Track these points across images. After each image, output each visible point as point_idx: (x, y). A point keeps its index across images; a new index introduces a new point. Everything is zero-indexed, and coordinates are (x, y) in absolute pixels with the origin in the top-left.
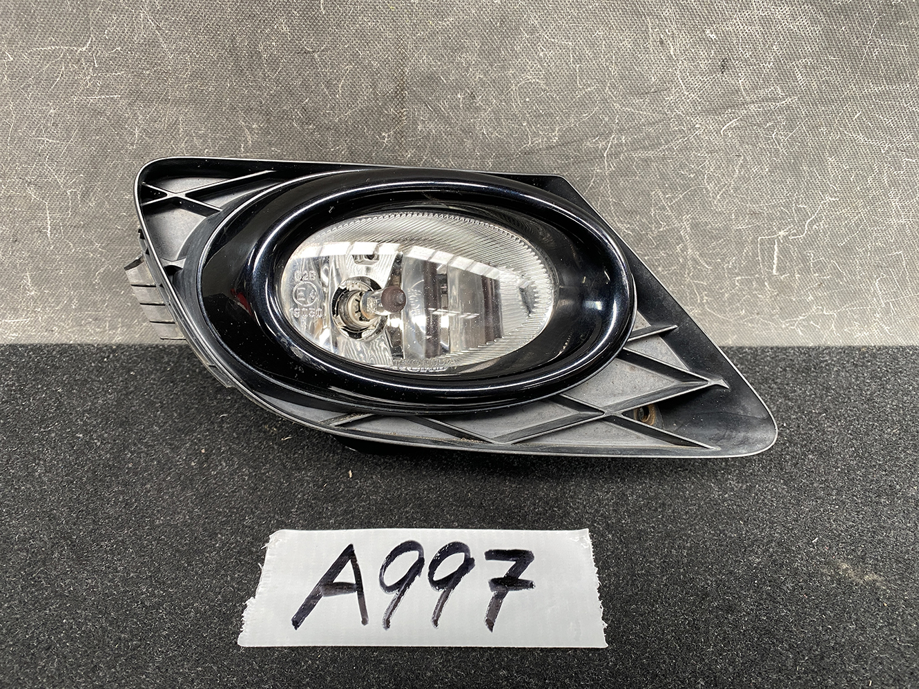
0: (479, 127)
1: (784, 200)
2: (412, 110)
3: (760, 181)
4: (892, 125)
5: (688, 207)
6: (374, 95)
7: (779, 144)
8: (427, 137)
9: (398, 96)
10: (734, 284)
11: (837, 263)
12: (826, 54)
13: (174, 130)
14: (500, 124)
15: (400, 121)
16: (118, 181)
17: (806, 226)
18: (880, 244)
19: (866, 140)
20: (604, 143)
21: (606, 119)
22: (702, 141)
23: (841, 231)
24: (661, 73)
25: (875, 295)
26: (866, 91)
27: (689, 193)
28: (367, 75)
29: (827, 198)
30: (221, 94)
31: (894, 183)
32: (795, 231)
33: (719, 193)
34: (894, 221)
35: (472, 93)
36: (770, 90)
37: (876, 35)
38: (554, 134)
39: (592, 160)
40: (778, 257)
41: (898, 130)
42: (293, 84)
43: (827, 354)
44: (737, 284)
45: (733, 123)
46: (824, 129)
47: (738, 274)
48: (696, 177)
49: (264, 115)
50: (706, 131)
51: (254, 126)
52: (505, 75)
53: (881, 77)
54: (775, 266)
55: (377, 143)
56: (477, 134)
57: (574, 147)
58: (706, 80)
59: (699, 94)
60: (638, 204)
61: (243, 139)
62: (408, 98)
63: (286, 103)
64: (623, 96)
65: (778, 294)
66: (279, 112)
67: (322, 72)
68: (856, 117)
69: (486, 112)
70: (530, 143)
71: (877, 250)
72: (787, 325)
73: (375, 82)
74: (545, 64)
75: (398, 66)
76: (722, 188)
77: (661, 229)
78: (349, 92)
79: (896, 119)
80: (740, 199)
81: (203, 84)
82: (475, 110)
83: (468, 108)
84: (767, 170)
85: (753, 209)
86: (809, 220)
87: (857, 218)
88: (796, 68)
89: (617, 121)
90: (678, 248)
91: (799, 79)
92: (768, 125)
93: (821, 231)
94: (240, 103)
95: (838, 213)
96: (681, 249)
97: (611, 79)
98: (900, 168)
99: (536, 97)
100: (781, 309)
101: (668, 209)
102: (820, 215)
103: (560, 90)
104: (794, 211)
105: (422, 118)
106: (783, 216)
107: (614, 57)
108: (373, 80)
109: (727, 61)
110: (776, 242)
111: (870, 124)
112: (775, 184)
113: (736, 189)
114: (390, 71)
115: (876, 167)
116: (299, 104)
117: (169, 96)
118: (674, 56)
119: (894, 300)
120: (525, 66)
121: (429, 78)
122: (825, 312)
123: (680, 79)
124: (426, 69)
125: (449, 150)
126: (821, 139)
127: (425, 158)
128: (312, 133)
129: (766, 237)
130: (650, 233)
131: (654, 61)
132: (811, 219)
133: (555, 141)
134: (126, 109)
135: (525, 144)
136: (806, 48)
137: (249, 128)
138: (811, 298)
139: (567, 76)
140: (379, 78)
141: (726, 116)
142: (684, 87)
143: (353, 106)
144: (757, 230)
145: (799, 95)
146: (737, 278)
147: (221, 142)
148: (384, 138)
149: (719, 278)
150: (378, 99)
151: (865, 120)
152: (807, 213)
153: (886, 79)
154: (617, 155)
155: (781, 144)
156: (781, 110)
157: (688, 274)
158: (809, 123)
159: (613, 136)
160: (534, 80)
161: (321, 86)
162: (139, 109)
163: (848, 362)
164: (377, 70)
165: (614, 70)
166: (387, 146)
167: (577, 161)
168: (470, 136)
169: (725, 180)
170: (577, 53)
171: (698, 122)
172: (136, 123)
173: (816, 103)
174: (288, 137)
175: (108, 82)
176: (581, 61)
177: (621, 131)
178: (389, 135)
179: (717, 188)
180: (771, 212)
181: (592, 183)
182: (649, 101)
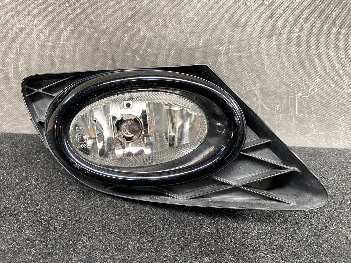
0: (168, 35)
1: (299, 79)
2: (138, 25)
3: (289, 70)
4: (343, 47)
5: (258, 80)
6: (122, 16)
7: (296, 53)
8: (145, 38)
9: (133, 18)
10: (279, 118)
11: (323, 110)
12: (314, 14)
13: (31, 29)
14: (177, 35)
15: (133, 29)
16: (3, 52)
17: (309, 92)
18: (341, 102)
19: (332, 53)
20: (222, 48)
21: (223, 37)
22: (264, 50)
23: (324, 95)
24: (246, 18)
25: (340, 126)
26: (331, 31)
27: (259, 74)
28: (119, 7)
29: (317, 79)
30: (54, 13)
31: (345, 74)
32: (304, 94)
33: (271, 75)
34: (346, 91)
35: (165, 19)
36: (291, 28)
37: (334, 6)
38: (200, 42)
39: (217, 55)
40: (298, 106)
41: (345, 49)
42: (86, 9)
43: (322, 150)
44: (281, 118)
45: (277, 42)
46: (314, 48)
47: (281, 113)
48: (261, 67)
49: (73, 24)
50: (265, 45)
51: (68, 29)
52: (180, 12)
53: (337, 25)
54: (297, 110)
55: (122, 39)
56: (167, 38)
57: (209, 48)
58: (265, 22)
59: (262, 28)
60: (237, 77)
61: (63, 35)
62: (137, 19)
63: (83, 18)
64: (230, 27)
65: (298, 124)
66: (80, 22)
67: (100, 4)
68: (327, 42)
69: (171, 28)
70: (190, 45)
71: (340, 105)
72: (303, 138)
73: (123, 11)
74: (197, 9)
75: (133, 4)
76: (273, 72)
77: (247, 90)
78: (111, 15)
79: (344, 44)
80: (281, 78)
81: (46, 7)
82: (166, 27)
83: (163, 26)
84: (291, 65)
85: (286, 82)
86: (310, 89)
87: (330, 89)
88: (302, 19)
89: (227, 38)
90: (255, 99)
91: (303, 24)
92: (291, 44)
93: (316, 94)
94: (62, 17)
95: (322, 86)
96: (256, 100)
97: (225, 19)
98: (347, 67)
99: (193, 24)
100: (300, 130)
101: (250, 80)
102: (315, 87)
103: (203, 22)
104: (303, 84)
105: (143, 29)
106: (299, 86)
107: (226, 9)
108: (122, 9)
109: (273, 14)
110: (297, 99)
111: (333, 46)
112: (295, 71)
113: (279, 73)
114: (129, 6)
115: (337, 66)
116: (89, 19)
117: (30, 12)
118: (251, 11)
119: (348, 128)
120: (188, 9)
121: (146, 11)
122: (319, 133)
123: (254, 21)
124: (146, 6)
125: (154, 45)
126: (313, 52)
127: (144, 48)
128: (93, 33)
129: (292, 96)
130: (242, 91)
131: (243, 12)
132: (311, 88)
133: (201, 45)
134: (11, 17)
135: (188, 45)
136: (305, 11)
137: (66, 30)
138: (313, 126)
139: (206, 16)
140: (125, 9)
141: (273, 39)
142: (255, 25)
143: (113, 21)
144: (288, 92)
145: (303, 31)
146: (280, 115)
147: (52, 36)
148: (125, 37)
149: (273, 114)
150: (124, 19)
151: (331, 44)
152: (309, 86)
153: (339, 26)
154: (227, 53)
155: (297, 53)
156: (296, 38)
157: (259, 112)
158: (308, 44)
159: (226, 45)
160: (192, 16)
161: (99, 11)
162: (16, 18)
163: (332, 153)
164: (124, 5)
165: (226, 15)
166: (127, 41)
167: (211, 55)
168: (164, 39)
169: (274, 68)
170: (210, 6)
171: (262, 41)
172: (14, 24)
173: (310, 36)
174: (83, 34)
175: (4, 4)
176: (212, 10)
177: (229, 43)
178: (128, 36)
179: (270, 72)
180: (294, 84)
181: (217, 66)
182: (241, 30)
